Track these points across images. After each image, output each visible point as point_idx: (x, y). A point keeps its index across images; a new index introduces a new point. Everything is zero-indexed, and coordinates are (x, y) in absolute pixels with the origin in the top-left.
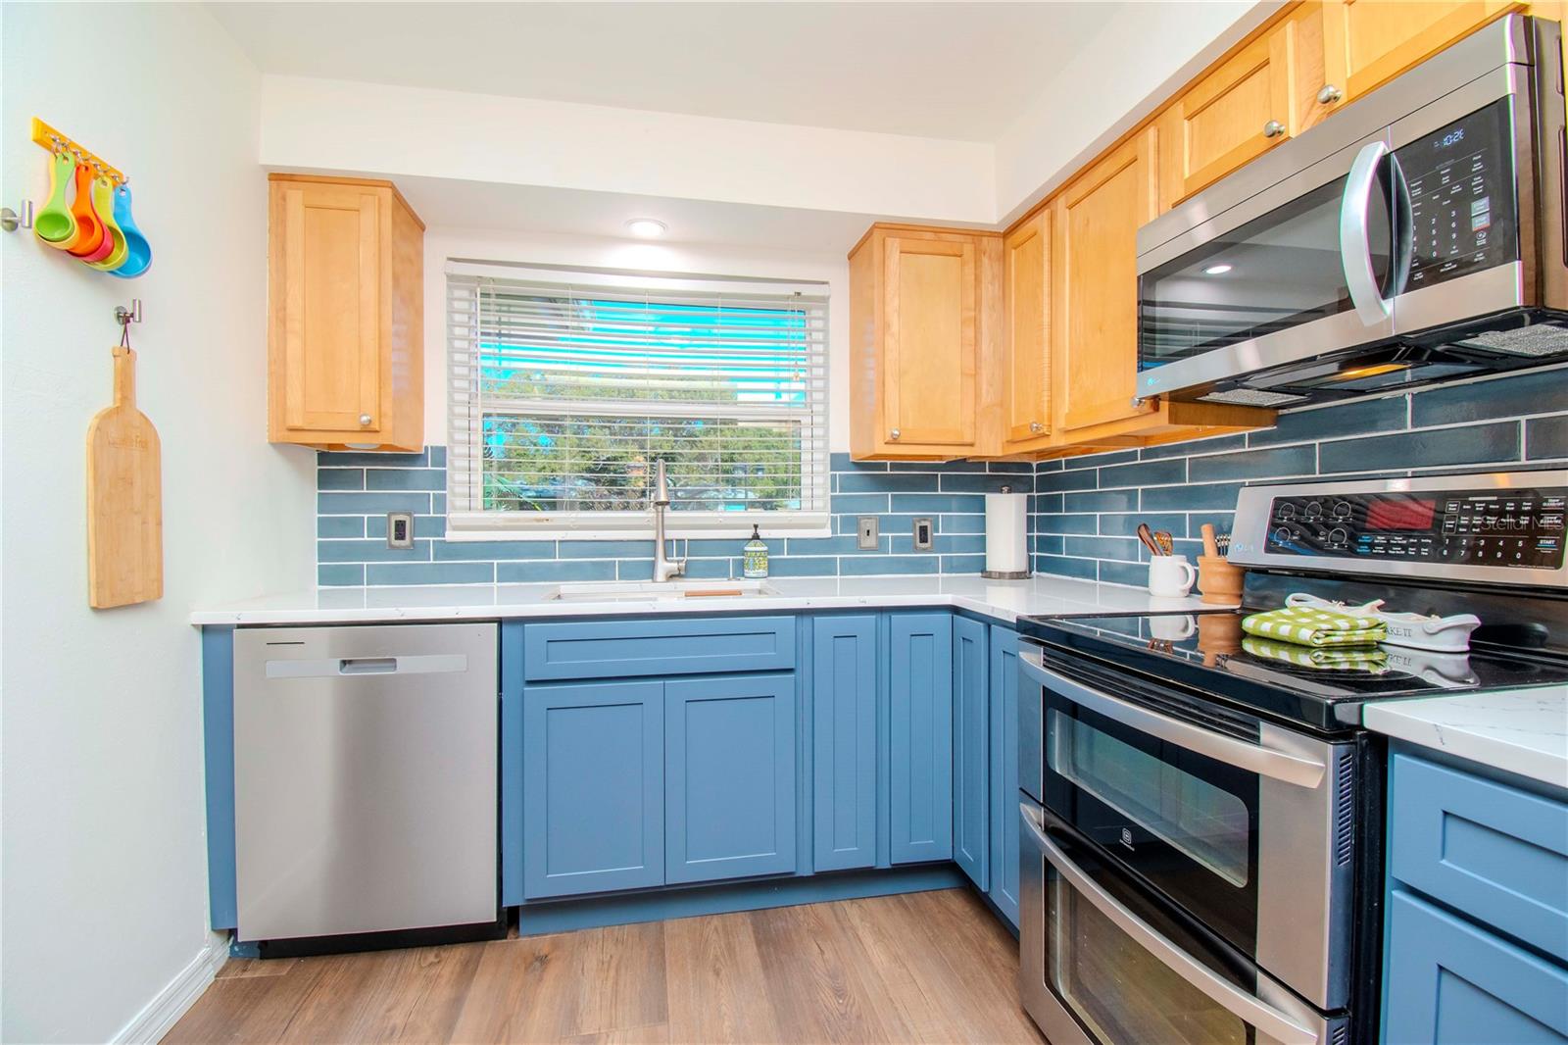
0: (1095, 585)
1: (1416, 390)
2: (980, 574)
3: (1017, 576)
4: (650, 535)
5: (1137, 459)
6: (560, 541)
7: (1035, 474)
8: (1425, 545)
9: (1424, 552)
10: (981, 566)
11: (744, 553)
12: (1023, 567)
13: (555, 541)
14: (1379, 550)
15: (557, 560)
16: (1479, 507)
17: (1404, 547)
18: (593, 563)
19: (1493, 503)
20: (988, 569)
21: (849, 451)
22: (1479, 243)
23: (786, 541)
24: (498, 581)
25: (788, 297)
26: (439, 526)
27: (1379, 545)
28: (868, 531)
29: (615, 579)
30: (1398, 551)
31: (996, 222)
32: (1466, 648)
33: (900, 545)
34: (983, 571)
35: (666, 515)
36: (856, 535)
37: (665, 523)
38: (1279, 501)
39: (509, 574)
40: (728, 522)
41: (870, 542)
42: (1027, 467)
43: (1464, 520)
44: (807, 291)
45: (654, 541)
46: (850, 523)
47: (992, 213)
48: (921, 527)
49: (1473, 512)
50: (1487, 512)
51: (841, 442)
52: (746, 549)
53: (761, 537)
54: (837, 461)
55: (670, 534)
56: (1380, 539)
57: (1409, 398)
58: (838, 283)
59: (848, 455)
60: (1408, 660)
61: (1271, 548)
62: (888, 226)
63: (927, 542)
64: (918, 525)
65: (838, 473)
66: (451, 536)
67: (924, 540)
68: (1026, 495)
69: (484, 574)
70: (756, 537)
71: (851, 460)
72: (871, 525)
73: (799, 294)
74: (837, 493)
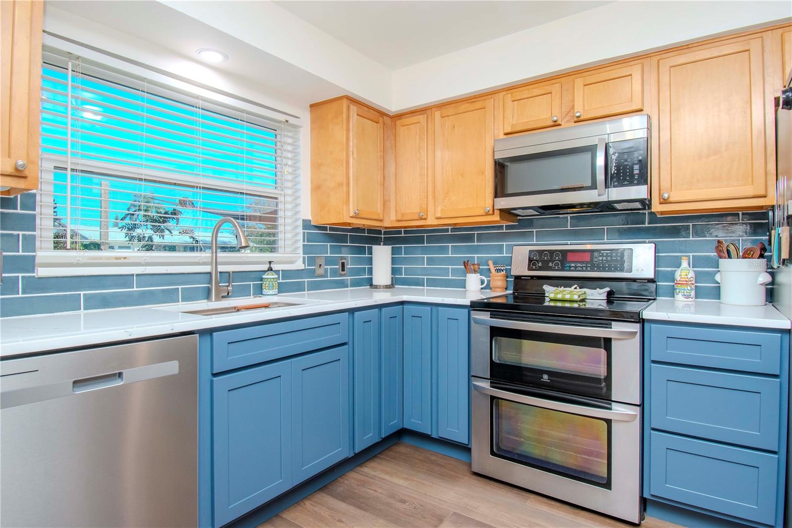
0: (424, 289)
1: (571, 215)
2: (369, 287)
3: (387, 287)
4: (207, 269)
5: (449, 232)
6: (137, 275)
7: (383, 236)
8: (589, 267)
9: (589, 269)
10: (370, 283)
11: (262, 279)
12: (389, 283)
13: (133, 275)
14: (573, 268)
15: (135, 289)
16: (605, 254)
17: (582, 267)
18: (163, 291)
19: (609, 253)
20: (374, 284)
21: (310, 218)
22: (635, 178)
23: (281, 272)
24: (84, 309)
25: (280, 122)
26: (29, 264)
27: (573, 267)
28: (320, 265)
29: (179, 302)
30: (579, 268)
31: (393, 111)
32: (606, 298)
33: (334, 273)
34: (371, 285)
35: (219, 255)
36: (314, 267)
37: (218, 260)
38: (531, 251)
39: (94, 303)
40: (250, 260)
41: (320, 271)
42: (379, 232)
43: (601, 258)
44: (292, 120)
45: (210, 273)
46: (311, 261)
47: (393, 106)
48: (342, 263)
49: (602, 256)
50: (607, 256)
51: (306, 213)
52: (263, 277)
53: (273, 269)
54: (306, 225)
55: (221, 268)
56: (573, 265)
57: (569, 218)
58: (305, 119)
59: (310, 221)
60: (592, 304)
61: (530, 269)
62: (351, 99)
63: (344, 271)
64: (341, 261)
65: (306, 231)
66: (42, 272)
67: (343, 270)
68: (391, 246)
69: (72, 304)
70: (270, 269)
71: (312, 224)
72: (322, 262)
73: (287, 121)
74: (306, 243)
